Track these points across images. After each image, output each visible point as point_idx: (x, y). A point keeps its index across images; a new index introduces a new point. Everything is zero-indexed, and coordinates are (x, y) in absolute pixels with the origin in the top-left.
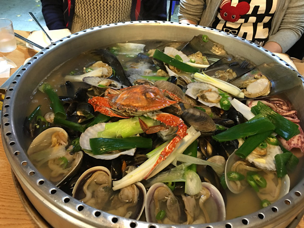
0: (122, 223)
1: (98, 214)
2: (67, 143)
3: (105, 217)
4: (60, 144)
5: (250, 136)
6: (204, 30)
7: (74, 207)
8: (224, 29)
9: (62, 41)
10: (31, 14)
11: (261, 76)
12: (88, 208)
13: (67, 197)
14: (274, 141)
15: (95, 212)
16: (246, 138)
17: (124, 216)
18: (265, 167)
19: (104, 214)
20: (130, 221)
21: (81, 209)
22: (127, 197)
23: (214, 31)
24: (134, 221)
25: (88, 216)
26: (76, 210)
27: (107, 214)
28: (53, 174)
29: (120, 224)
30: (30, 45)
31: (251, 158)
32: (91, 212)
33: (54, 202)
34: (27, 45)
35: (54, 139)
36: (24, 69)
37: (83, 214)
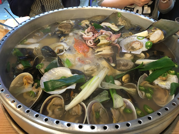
0: (73, 126)
1: (57, 122)
2: (33, 82)
3: (63, 124)
4: (29, 83)
5: (157, 69)
6: (112, 10)
7: (42, 120)
8: (125, 9)
9: (25, 22)
10: (5, 9)
11: (156, 29)
12: (51, 119)
13: (37, 114)
14: (173, 73)
15: (55, 121)
16: (155, 70)
17: (74, 122)
18: (165, 87)
19: (61, 122)
20: (78, 125)
21: (46, 120)
22: (75, 112)
23: (118, 10)
24: (81, 125)
25: (51, 124)
26: (43, 121)
27: (63, 121)
28: (27, 101)
29: (72, 127)
30: (6, 28)
31: (156, 82)
32: (53, 121)
33: (29, 118)
34: (4, 27)
35: (25, 80)
36: (3, 40)
37: (48, 123)
